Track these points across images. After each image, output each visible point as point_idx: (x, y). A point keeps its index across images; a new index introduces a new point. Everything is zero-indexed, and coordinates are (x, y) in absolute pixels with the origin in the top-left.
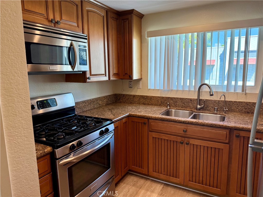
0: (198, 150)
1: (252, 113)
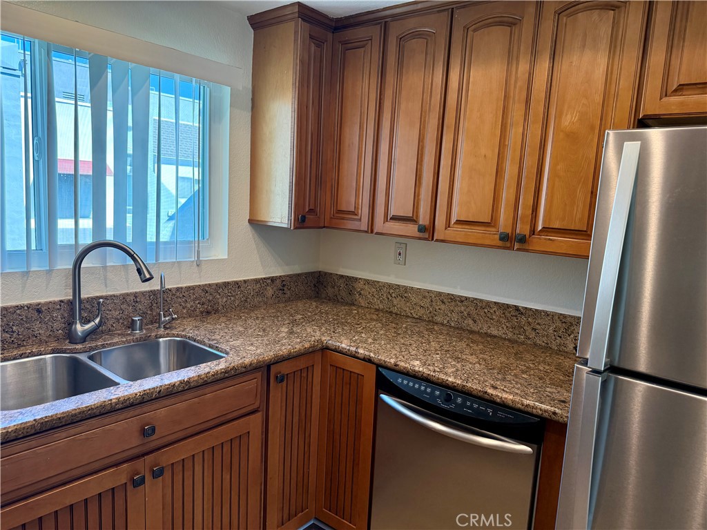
1: (217, 311)
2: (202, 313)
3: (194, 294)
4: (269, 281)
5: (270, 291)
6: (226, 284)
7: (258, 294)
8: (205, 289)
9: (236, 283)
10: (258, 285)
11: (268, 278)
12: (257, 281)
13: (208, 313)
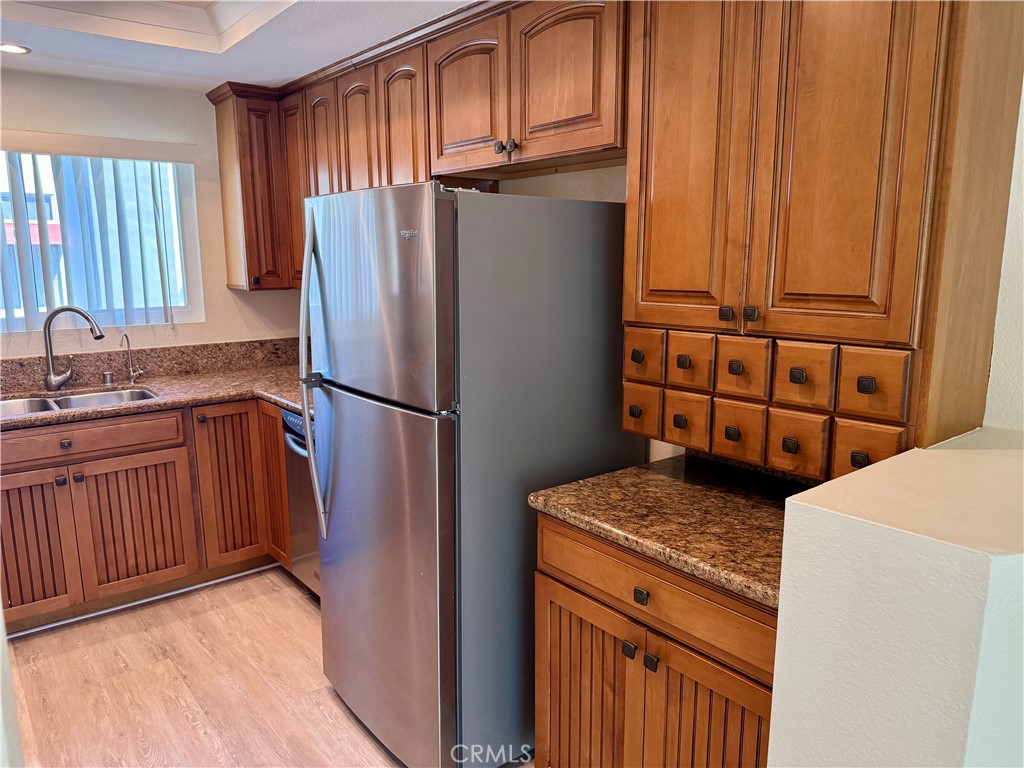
0: (113, 487)
1: (196, 371)
2: (180, 372)
3: (169, 354)
4: (257, 344)
5: (259, 355)
6: (205, 347)
7: (244, 356)
8: (181, 351)
9: (217, 345)
10: (244, 348)
11: (256, 342)
12: (242, 344)
13: (187, 372)
